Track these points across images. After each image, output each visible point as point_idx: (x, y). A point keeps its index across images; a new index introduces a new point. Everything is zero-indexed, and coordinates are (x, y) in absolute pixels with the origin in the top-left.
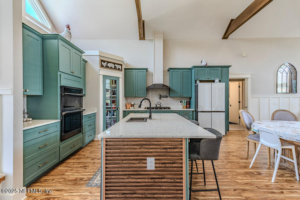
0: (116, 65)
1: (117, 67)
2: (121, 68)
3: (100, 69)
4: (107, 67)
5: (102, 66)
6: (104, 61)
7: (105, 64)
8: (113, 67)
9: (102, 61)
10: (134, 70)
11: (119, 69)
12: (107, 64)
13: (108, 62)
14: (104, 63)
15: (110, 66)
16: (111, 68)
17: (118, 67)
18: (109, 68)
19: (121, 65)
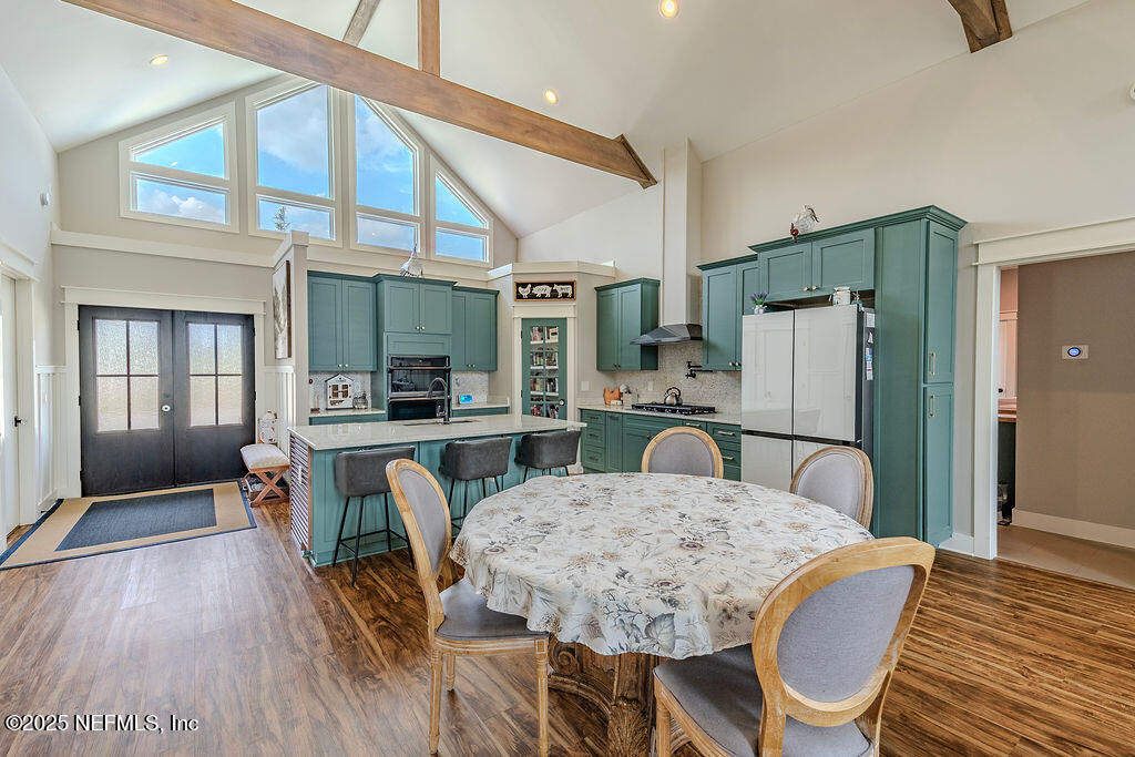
0: (556, 287)
1: (560, 292)
2: (570, 292)
3: (515, 304)
4: (532, 296)
5: (519, 297)
6: (524, 285)
7: (524, 292)
8: (548, 295)
9: (518, 285)
10: (614, 291)
11: (565, 296)
12: (532, 290)
13: (534, 285)
14: (526, 290)
15: (539, 295)
16: (543, 296)
17: (564, 291)
18: (538, 298)
19: (572, 284)
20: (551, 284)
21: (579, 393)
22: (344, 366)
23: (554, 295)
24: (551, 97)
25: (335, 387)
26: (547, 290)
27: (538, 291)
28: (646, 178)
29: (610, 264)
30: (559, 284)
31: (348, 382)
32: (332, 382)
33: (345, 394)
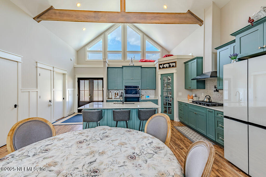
0: (170, 64)
1: (171, 66)
2: (174, 65)
3: (159, 70)
4: (163, 68)
5: (160, 68)
6: (161, 65)
7: (161, 67)
8: (168, 66)
9: (160, 65)
10: (189, 63)
11: (173, 66)
12: (163, 66)
13: (164, 64)
15: (165, 67)
16: (167, 67)
17: (173, 65)
18: (165, 68)
19: (175, 62)
20: (169, 63)
21: (178, 96)
22: (116, 88)
23: (170, 66)
24: (165, 7)
25: (115, 93)
26: (168, 65)
27: (165, 66)
28: (200, 22)
29: (191, 54)
30: (171, 63)
31: (118, 92)
32: (115, 92)
33: (118, 95)
